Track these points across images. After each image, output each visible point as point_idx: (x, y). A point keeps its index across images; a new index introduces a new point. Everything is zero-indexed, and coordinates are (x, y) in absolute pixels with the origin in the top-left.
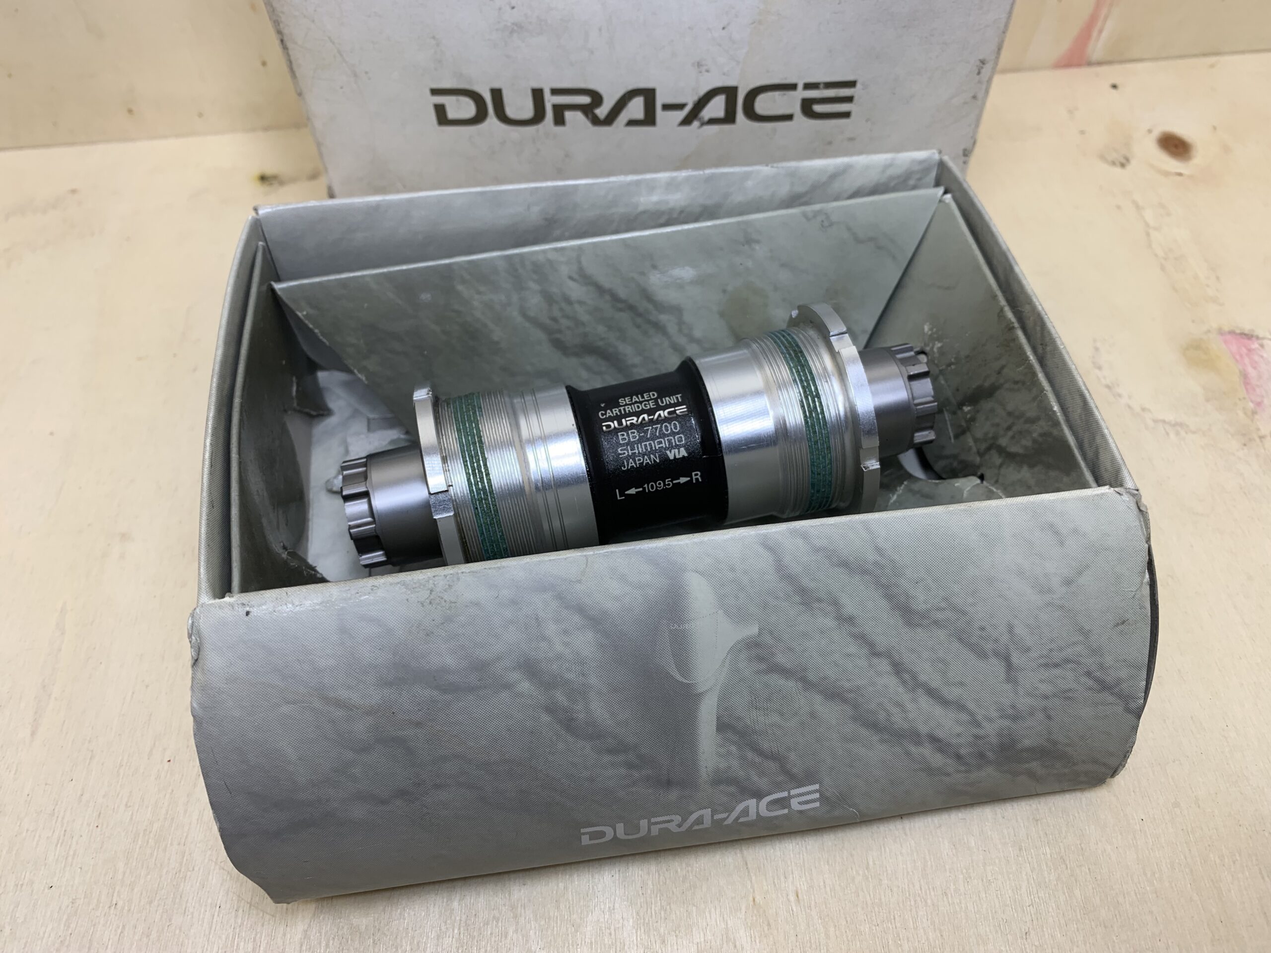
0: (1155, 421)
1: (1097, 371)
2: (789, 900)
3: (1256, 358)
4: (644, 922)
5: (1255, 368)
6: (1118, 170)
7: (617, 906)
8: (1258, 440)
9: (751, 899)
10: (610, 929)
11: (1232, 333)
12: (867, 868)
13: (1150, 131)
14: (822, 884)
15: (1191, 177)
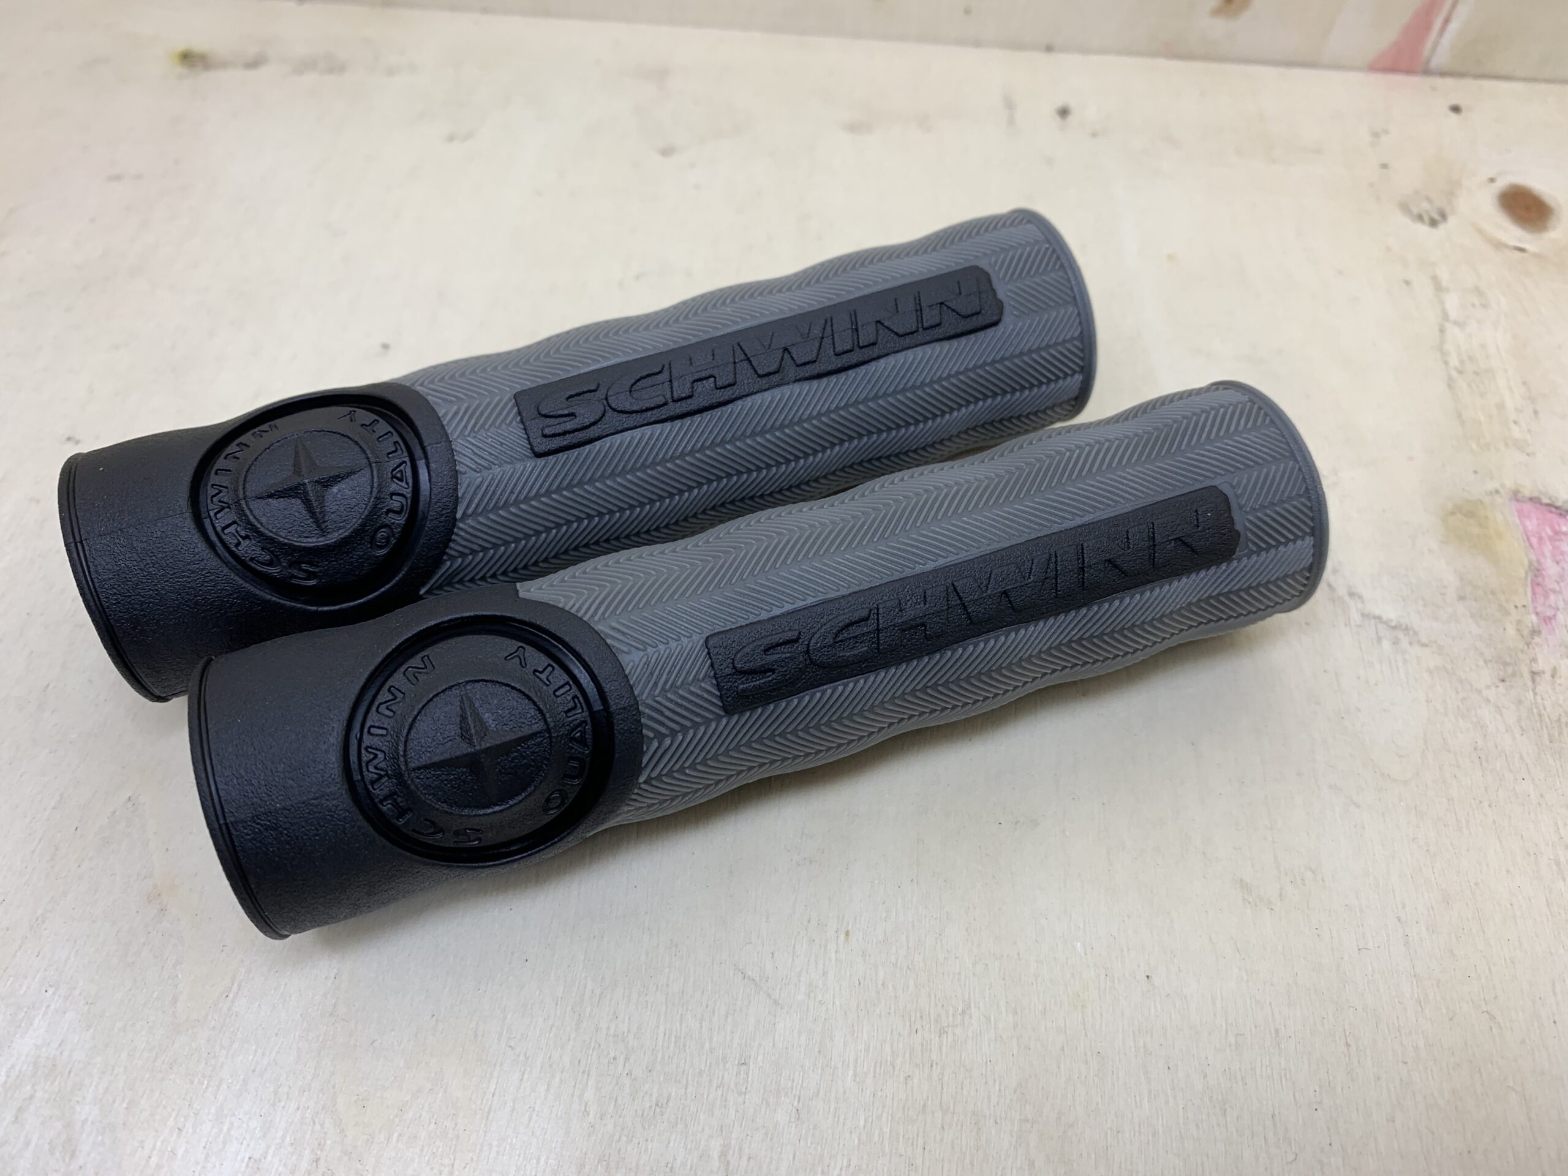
0: (1366, 616)
5: (1558, 562)
6: (1423, 229)
8: (1527, 676)
11: (1535, 500)
13: (1492, 180)
15: (1538, 256)
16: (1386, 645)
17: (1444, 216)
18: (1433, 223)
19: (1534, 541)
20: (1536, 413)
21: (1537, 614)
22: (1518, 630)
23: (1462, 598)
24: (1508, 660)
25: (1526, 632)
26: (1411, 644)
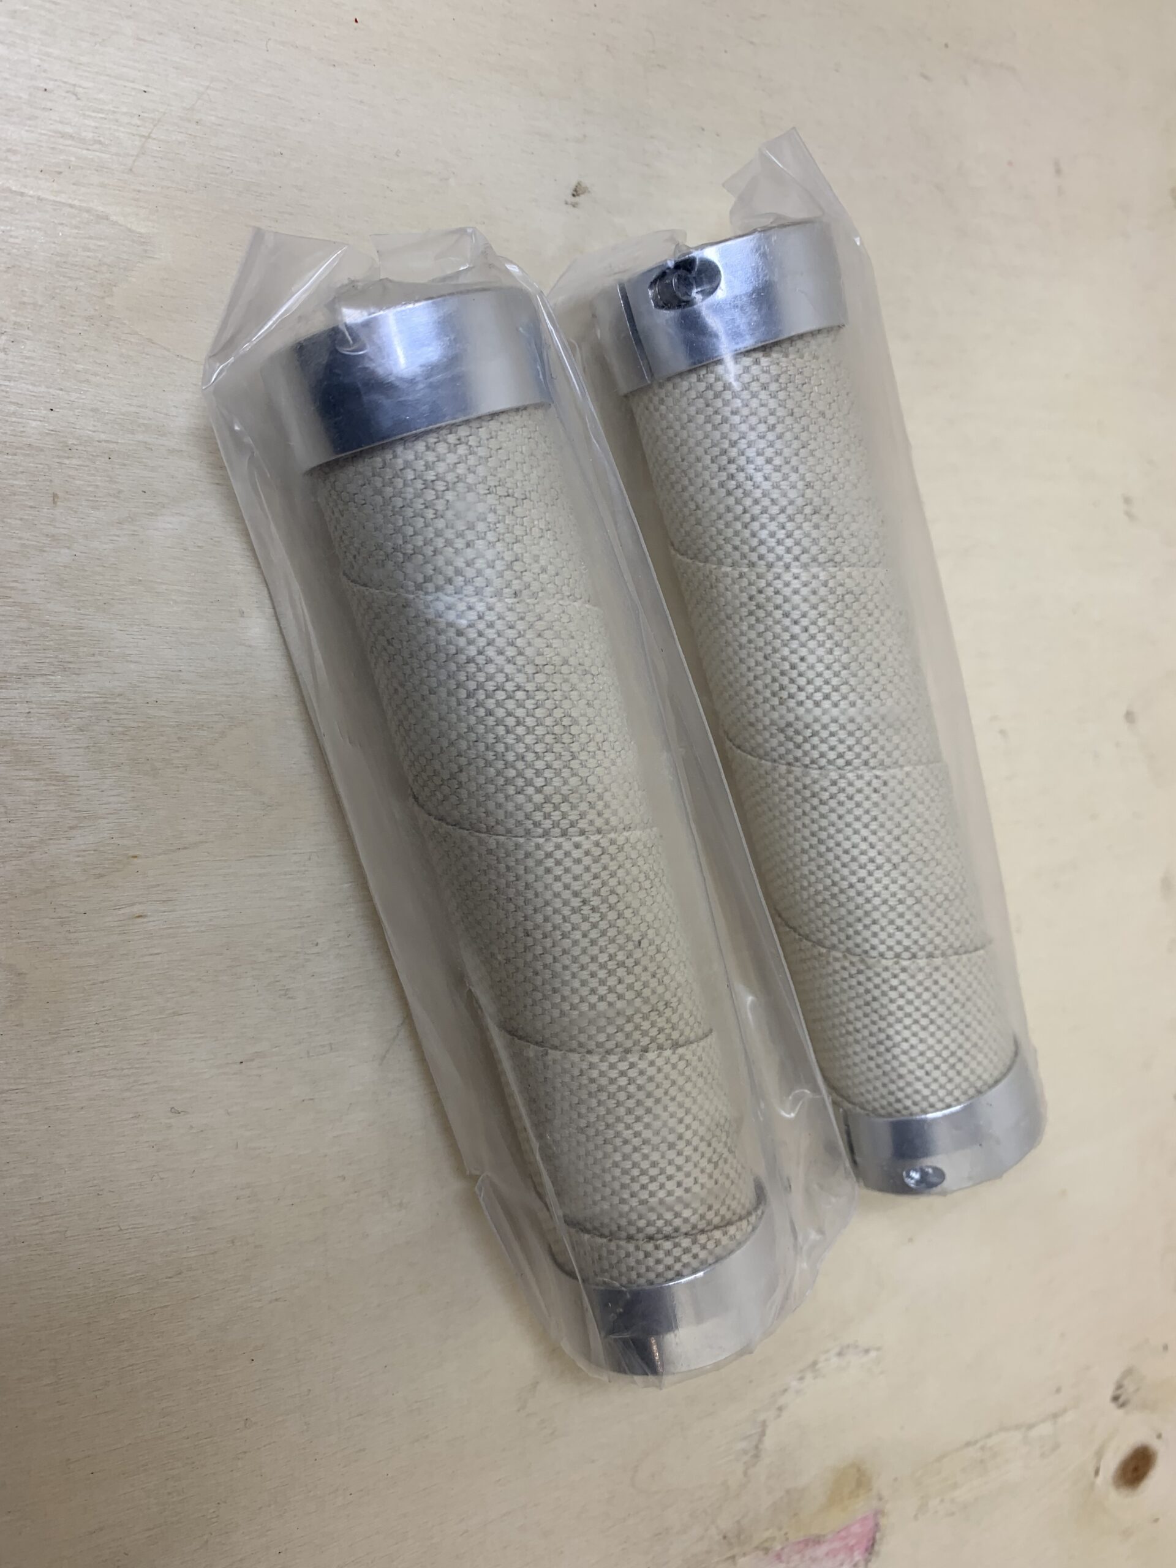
0: (764, 1424)
1: (837, 1350)
2: (133, 904)
3: (841, 1557)
4: (109, 703)
5: (827, 1554)
6: (1109, 1392)
7: (133, 666)
8: (729, 1554)
9: (136, 853)
10: (100, 654)
11: (877, 1526)
12: (175, 1014)
13: (1159, 1436)
14: (156, 952)
15: (1092, 1485)
16: (743, 1445)
17: (1122, 1405)
18: (1115, 1399)
19: (843, 1534)
20: (953, 1514)
21: (782, 1549)
22: (766, 1540)
23: (788, 1492)
24: (742, 1537)
25: (766, 1545)
26: (745, 1463)
